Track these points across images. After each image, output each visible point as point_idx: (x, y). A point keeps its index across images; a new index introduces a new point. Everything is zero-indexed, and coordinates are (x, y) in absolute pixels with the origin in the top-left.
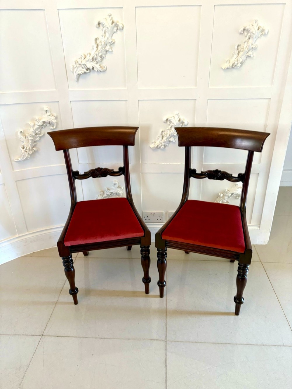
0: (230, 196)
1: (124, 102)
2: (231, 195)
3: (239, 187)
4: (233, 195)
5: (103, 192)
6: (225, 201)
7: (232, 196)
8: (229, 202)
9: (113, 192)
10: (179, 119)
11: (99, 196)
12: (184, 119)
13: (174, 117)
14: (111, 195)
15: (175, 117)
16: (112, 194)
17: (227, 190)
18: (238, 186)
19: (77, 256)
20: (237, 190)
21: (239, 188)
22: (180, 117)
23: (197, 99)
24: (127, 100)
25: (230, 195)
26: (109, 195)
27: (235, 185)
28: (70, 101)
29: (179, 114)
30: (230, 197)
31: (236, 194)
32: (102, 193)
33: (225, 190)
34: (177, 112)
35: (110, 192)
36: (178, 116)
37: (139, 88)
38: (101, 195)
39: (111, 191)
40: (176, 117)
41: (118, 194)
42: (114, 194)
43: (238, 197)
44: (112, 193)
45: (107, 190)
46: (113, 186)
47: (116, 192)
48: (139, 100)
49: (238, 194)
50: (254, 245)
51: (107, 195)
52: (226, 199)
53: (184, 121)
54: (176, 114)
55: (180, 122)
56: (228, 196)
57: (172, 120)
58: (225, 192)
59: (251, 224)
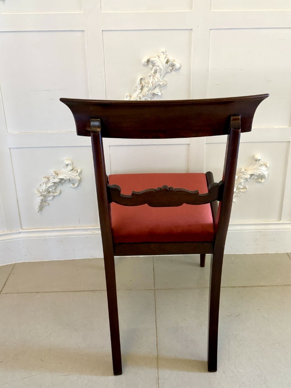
0: (249, 179)
1: (79, 34)
2: (251, 177)
3: (262, 163)
4: (253, 176)
5: (48, 179)
6: (242, 187)
7: (252, 177)
8: (247, 187)
9: (65, 178)
10: (166, 59)
11: (41, 185)
12: (174, 61)
13: (159, 57)
14: (60, 182)
15: (160, 56)
16: (63, 181)
17: (243, 170)
18: (260, 162)
19: (2, 290)
21: (262, 165)
22: (168, 57)
23: (193, 29)
24: (84, 31)
25: (249, 176)
26: (57, 183)
30: (249, 180)
31: (257, 176)
32: (45, 180)
33: (241, 169)
34: (163, 50)
35: (59, 178)
36: (165, 55)
37: (102, 12)
38: (44, 183)
39: (61, 177)
40: (163, 57)
41: (72, 180)
42: (66, 181)
43: (261, 179)
44: (62, 179)
45: (54, 174)
46: (64, 167)
47: (69, 178)
48: (102, 31)
49: (262, 175)
50: (287, 254)
51: (53, 184)
52: (243, 184)
53: (174, 63)
54: (162, 52)
55: (168, 64)
56: (246, 179)
57: (155, 62)
58: (241, 173)
59: (281, 222)
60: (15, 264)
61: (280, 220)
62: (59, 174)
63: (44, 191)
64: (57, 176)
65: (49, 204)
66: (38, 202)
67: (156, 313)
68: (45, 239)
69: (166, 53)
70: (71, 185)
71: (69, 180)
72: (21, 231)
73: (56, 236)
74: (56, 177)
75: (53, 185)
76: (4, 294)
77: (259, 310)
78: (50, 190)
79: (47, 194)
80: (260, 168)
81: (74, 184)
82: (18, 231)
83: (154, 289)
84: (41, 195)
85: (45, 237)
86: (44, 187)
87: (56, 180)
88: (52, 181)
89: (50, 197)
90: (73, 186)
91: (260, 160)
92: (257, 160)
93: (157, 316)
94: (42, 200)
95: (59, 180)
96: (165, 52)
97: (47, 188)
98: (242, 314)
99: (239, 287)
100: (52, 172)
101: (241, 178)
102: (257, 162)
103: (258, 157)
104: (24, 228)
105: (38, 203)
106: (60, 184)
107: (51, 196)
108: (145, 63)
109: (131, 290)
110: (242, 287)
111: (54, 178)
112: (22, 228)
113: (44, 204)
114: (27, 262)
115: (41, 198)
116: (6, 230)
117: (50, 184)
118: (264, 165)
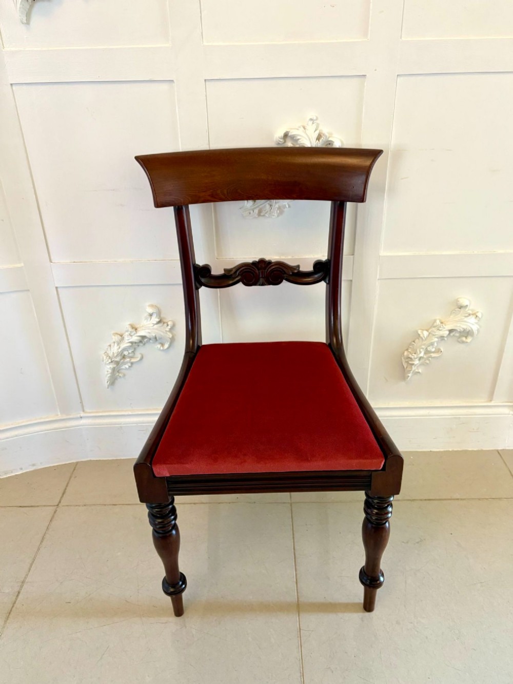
0: (447, 337)
1: (165, 87)
2: (449, 334)
3: (470, 312)
4: (454, 333)
5: (121, 336)
6: (433, 350)
7: (452, 334)
8: (442, 350)
9: (147, 335)
10: (317, 132)
11: (110, 346)
12: (331, 134)
13: (304, 128)
14: (141, 342)
15: (307, 127)
16: (146, 340)
17: (438, 322)
18: (467, 309)
19: (60, 502)
20: (465, 322)
21: (470, 315)
22: (321, 128)
23: (367, 75)
24: (172, 81)
25: (448, 332)
26: (136, 343)
27: (460, 308)
28: (11, 84)
29: (317, 119)
30: (446, 339)
31: (460, 332)
32: (117, 338)
33: (435, 321)
34: (313, 115)
35: (138, 334)
36: (314, 126)
37: (205, 44)
38: (114, 342)
39: (142, 333)
40: (311, 128)
41: (160, 338)
42: (150, 339)
43: (466, 337)
44: (143, 337)
45: (130, 329)
46: (146, 319)
47: (154, 335)
48: (205, 80)
49: (467, 331)
50: (498, 451)
51: (130, 344)
52: (436, 344)
53: (330, 139)
54: (311, 119)
55: (321, 141)
56: (442, 338)
57: (299, 137)
58: (434, 327)
59: (492, 404)
60: (77, 463)
61: (491, 401)
62: (138, 329)
63: (115, 355)
64: (135, 332)
65: (124, 375)
66: (107, 371)
67: (293, 538)
68: (121, 427)
69: (318, 121)
70: (159, 346)
71: (156, 338)
72: (82, 414)
73: (137, 423)
74: (135, 334)
75: (131, 346)
76: (64, 506)
77: (452, 534)
78: (126, 353)
79: (121, 360)
80: (466, 319)
81: (162, 345)
82: (79, 416)
83: (290, 502)
84: (112, 362)
85: (121, 424)
86: (115, 349)
87: (135, 339)
88: (128, 340)
89: (125, 365)
90: (162, 348)
91: (467, 306)
92: (461, 307)
93: (295, 541)
94: (114, 369)
95: (139, 338)
96: (315, 118)
97: (120, 350)
98: (425, 540)
99: (421, 500)
100: (125, 325)
101: (433, 335)
102: (462, 310)
103: (464, 302)
104: (86, 410)
105: (108, 374)
106: (141, 344)
107: (127, 362)
108: (281, 139)
109: (255, 502)
110: (425, 500)
111: (132, 336)
112: (84, 411)
113: (117, 374)
114: (94, 460)
115: (112, 366)
116: (59, 414)
117: (125, 345)
118: (473, 314)
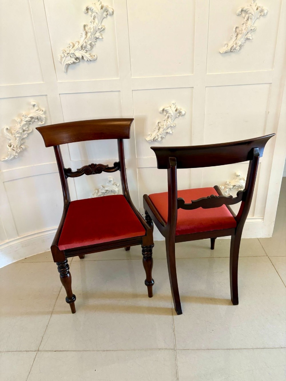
0: (232, 188)
1: (117, 93)
2: (233, 187)
3: (241, 178)
4: (235, 187)
5: (98, 190)
6: (227, 194)
8: (231, 194)
9: (109, 190)
10: (176, 108)
11: (93, 194)
12: (181, 109)
13: (170, 107)
14: (106, 192)
15: (171, 107)
16: (108, 192)
19: (72, 260)
20: (239, 182)
21: (241, 179)
23: (194, 87)
24: (120, 91)
25: (232, 187)
26: (104, 193)
28: (59, 94)
29: (175, 103)
30: (232, 190)
31: (238, 186)
32: (96, 191)
33: (227, 182)
34: (173, 102)
35: (105, 189)
36: (174, 106)
37: (132, 77)
38: (95, 193)
39: (107, 189)
40: (173, 107)
41: (114, 191)
42: (109, 191)
43: (241, 189)
44: (107, 190)
45: (101, 187)
46: (108, 183)
47: (111, 189)
48: (132, 90)
49: (241, 186)
50: (258, 239)
51: (101, 194)
52: (228, 192)
53: (181, 111)
54: (173, 104)
55: (177, 111)
56: (230, 189)
57: (168, 110)
58: (226, 185)
59: (254, 217)
61: (253, 216)
62: (105, 187)
71: (112, 191)
74: (103, 189)
80: (240, 181)
86: (95, 196)
87: (103, 191)
88: (101, 192)
91: (240, 175)
92: (238, 176)
96: (174, 103)
101: (226, 188)
102: (238, 177)
103: (238, 174)
108: (161, 111)
117: (99, 194)
118: (243, 179)
